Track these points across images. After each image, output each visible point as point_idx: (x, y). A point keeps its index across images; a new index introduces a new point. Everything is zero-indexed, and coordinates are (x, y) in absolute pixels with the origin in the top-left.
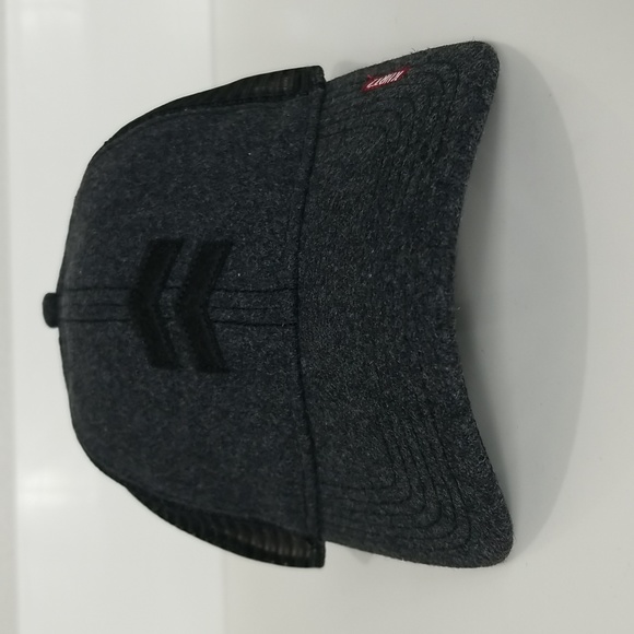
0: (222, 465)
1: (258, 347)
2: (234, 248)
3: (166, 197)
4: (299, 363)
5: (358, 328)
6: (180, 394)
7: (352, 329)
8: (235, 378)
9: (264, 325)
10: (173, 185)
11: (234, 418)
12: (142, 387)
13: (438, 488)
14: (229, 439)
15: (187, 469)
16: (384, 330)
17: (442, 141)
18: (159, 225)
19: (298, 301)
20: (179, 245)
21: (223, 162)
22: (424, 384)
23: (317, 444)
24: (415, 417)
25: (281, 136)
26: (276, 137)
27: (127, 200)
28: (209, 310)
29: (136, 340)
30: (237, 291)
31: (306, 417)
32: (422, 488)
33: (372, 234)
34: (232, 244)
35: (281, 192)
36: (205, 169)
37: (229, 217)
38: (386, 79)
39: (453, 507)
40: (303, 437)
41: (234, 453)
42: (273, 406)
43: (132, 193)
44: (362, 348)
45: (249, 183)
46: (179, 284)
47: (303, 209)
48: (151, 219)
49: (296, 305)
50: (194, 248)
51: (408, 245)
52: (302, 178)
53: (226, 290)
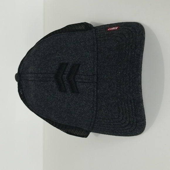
0: (73, 114)
1: (87, 88)
2: (81, 65)
3: (63, 53)
4: (97, 91)
5: (116, 84)
6: (66, 98)
7: (114, 84)
8: (81, 94)
9: (89, 83)
10: (64, 50)
11: (79, 103)
12: (56, 96)
13: (131, 118)
14: (76, 108)
15: (64, 115)
16: (123, 84)
17: (136, 45)
18: (62, 59)
19: (98, 77)
20: (67, 64)
21: (76, 45)
22: (133, 96)
23: (98, 109)
24: (129, 103)
25: (88, 40)
26: (87, 40)
27: (53, 53)
28: (75, 79)
29: (56, 86)
30: (82, 75)
31: (97, 103)
32: (126, 118)
33: (120, 64)
34: (80, 65)
35: (91, 53)
36: (72, 47)
37: (79, 58)
38: (113, 28)
39: (133, 122)
40: (95, 107)
41: (77, 111)
42: (89, 101)
43: (54, 52)
44: (117, 88)
45: (83, 51)
46: (68, 73)
47: (97, 57)
48: (59, 58)
49: (97, 78)
50: (71, 65)
51: (130, 67)
52: (96, 50)
53: (79, 75)
